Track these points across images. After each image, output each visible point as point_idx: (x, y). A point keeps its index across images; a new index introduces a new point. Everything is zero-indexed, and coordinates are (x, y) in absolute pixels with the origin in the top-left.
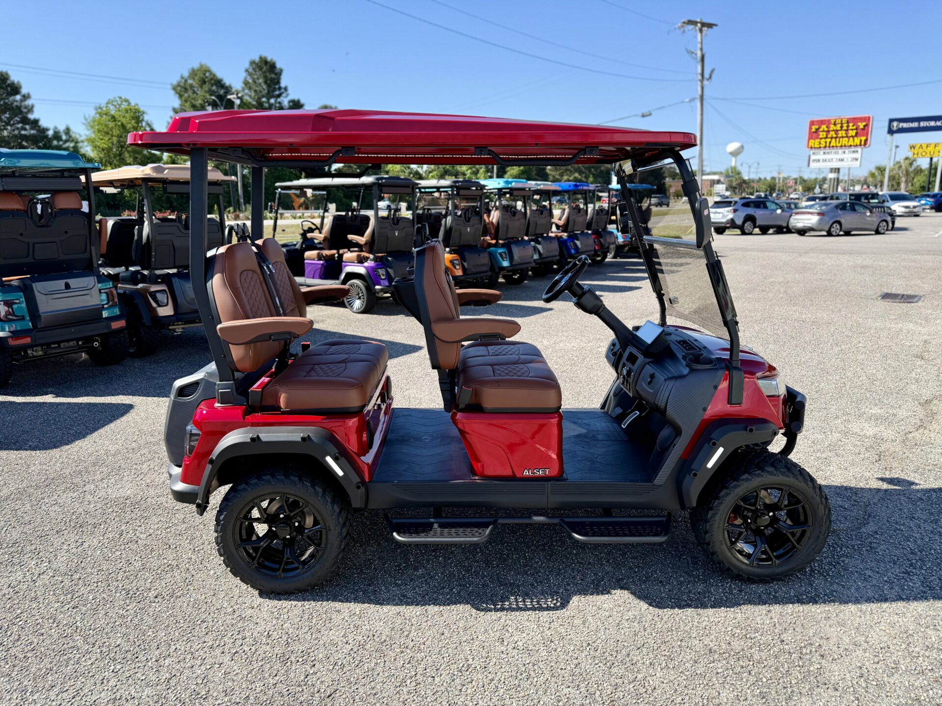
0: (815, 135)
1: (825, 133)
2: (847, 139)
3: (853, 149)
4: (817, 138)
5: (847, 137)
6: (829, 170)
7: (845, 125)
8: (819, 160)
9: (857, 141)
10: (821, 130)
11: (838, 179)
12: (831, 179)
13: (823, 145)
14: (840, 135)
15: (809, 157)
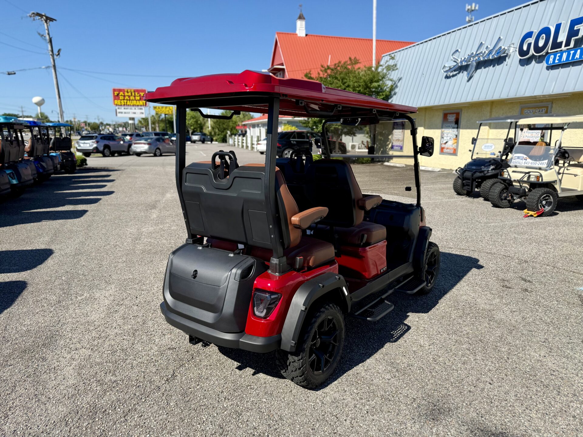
0: (117, 97)
1: (123, 97)
2: (135, 101)
3: (140, 107)
4: (119, 99)
5: (135, 100)
6: (128, 119)
7: (133, 93)
8: (122, 113)
9: (141, 103)
10: (120, 94)
11: (134, 124)
12: (131, 124)
13: (123, 104)
14: (131, 99)
15: (116, 110)
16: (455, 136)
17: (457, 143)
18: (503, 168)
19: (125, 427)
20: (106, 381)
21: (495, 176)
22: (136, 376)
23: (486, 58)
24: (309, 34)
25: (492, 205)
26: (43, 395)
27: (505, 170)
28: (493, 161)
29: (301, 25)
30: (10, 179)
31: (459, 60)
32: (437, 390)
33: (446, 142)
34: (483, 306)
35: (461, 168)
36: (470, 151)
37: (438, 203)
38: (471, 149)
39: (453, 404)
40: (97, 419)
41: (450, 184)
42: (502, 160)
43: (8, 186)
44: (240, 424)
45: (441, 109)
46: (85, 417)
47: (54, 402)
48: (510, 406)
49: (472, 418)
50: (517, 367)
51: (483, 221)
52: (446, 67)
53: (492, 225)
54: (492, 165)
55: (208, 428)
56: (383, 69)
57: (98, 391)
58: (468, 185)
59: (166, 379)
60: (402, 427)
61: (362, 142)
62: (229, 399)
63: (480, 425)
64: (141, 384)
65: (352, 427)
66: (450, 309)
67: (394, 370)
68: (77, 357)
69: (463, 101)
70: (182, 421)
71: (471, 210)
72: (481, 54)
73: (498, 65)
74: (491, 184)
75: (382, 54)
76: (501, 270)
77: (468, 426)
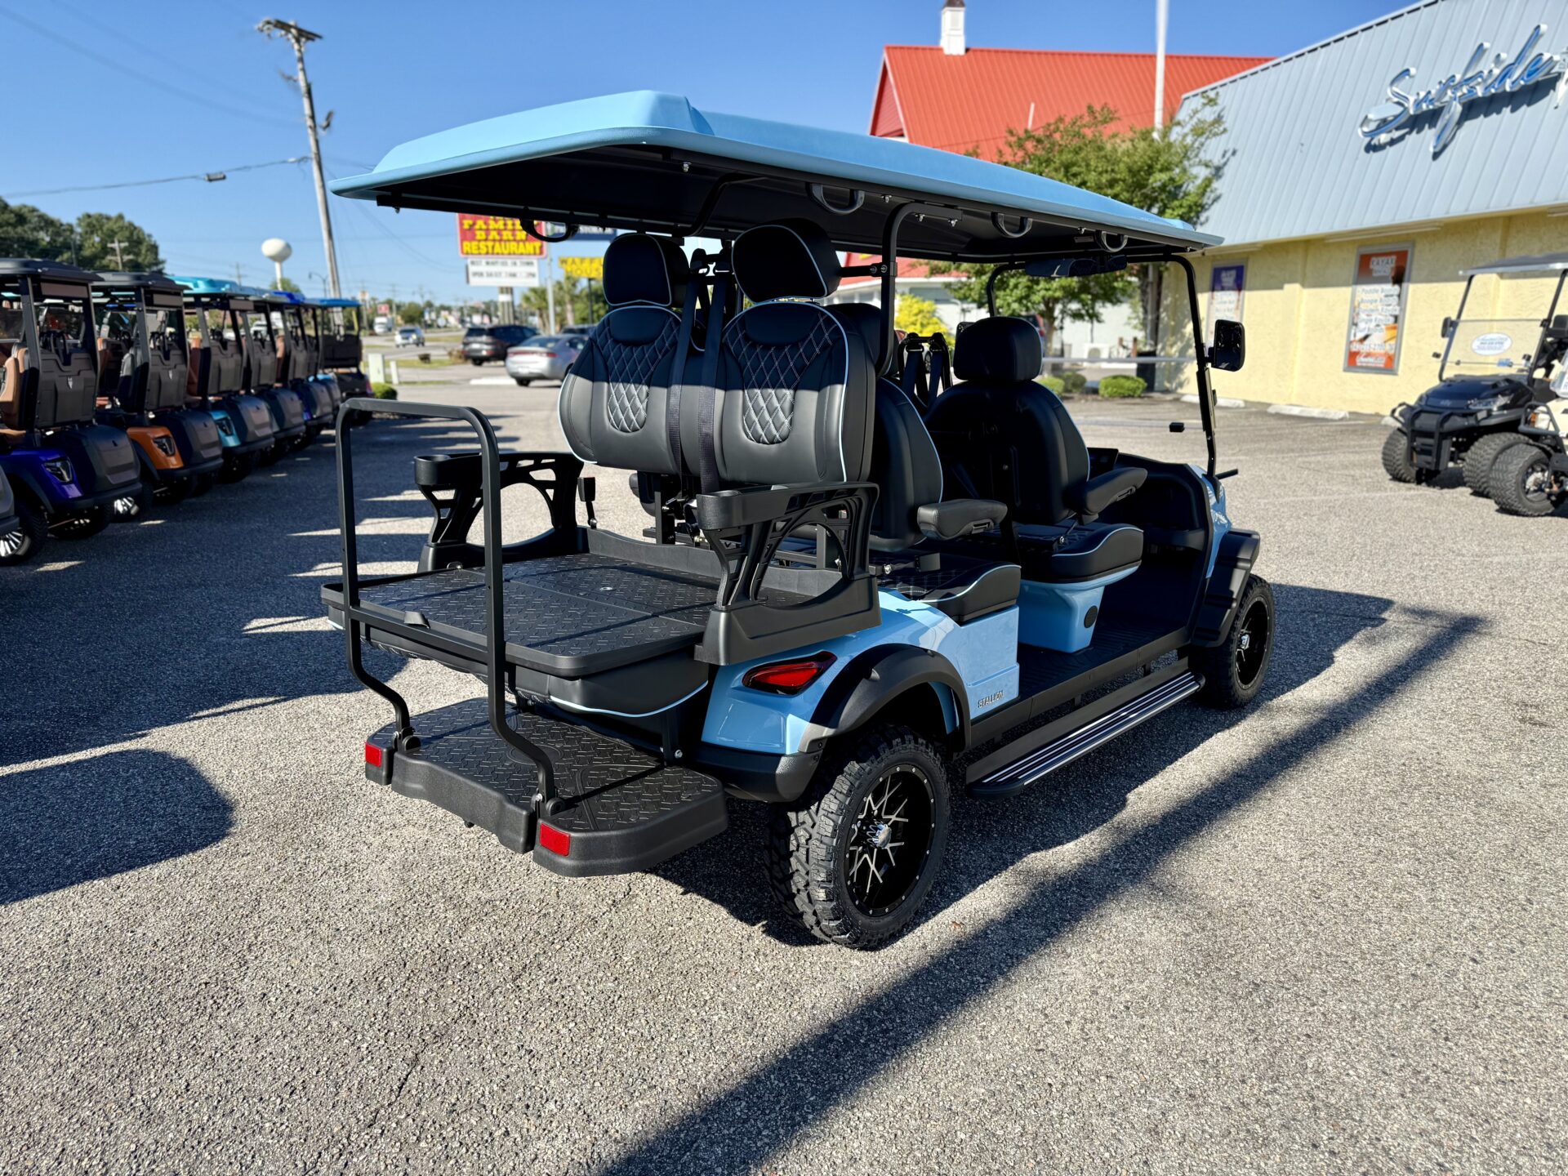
0: (469, 234)
1: (483, 233)
2: (514, 244)
3: (526, 259)
4: (473, 238)
5: (515, 240)
6: (497, 291)
7: (510, 223)
8: (481, 274)
9: (529, 247)
10: (477, 227)
11: (513, 303)
12: (503, 304)
13: (484, 250)
14: (505, 238)
15: (467, 267)
16: (1392, 319)
17: (1398, 338)
18: (1533, 402)
19: (517, 1002)
20: (468, 899)
21: (1510, 426)
22: (539, 891)
23: (1493, 91)
24: (973, 46)
25: (1497, 507)
26: (322, 921)
27: (1542, 408)
28: (1503, 384)
29: (954, 22)
30: (222, 434)
31: (1412, 99)
32: (1320, 968)
33: (1366, 337)
34: (1459, 767)
35: (1409, 406)
36: (1437, 355)
37: (1338, 503)
38: (1438, 351)
39: (1364, 1003)
40: (450, 982)
41: (1372, 452)
42: (1532, 381)
43: (217, 451)
44: (796, 1013)
45: (1354, 242)
46: (423, 976)
47: (349, 939)
48: (1530, 1019)
49: (1420, 1039)
50: (1554, 925)
51: (1468, 551)
52: (1371, 120)
53: (1496, 559)
54: (1503, 395)
55: (716, 1018)
56: (1185, 136)
57: (450, 922)
58: (1428, 453)
59: (610, 902)
60: (1220, 1049)
61: (1121, 340)
62: (766, 955)
63: (1442, 1058)
64: (551, 911)
65: (1086, 1040)
66: (1364, 773)
67: (1202, 913)
68: (396, 844)
69: (1418, 216)
70: (653, 998)
71: (1434, 522)
72: (1480, 80)
73: (1529, 104)
74: (1499, 448)
75: (1181, 94)
76: (1520, 679)
77: (1407, 1058)
